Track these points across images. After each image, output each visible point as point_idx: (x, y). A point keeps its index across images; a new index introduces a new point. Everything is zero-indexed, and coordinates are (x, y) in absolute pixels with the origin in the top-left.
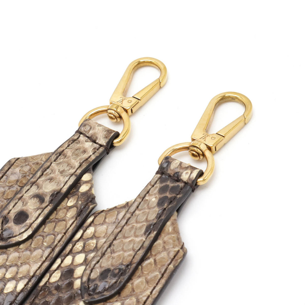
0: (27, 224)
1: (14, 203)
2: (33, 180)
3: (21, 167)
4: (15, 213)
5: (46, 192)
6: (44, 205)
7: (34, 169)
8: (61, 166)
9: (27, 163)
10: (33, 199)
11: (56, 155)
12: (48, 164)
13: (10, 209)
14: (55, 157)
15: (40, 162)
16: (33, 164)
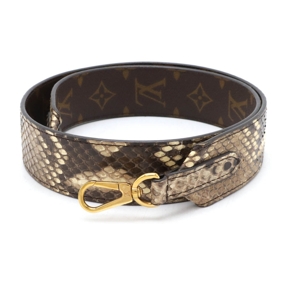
0: (228, 160)
1: (223, 177)
2: (208, 185)
3: (206, 198)
4: (227, 171)
5: (210, 171)
6: (215, 164)
7: (202, 192)
8: (193, 182)
9: (203, 198)
10: (217, 173)
11: (190, 192)
12: (197, 189)
13: (226, 175)
14: (191, 190)
15: (197, 194)
16: (200, 195)
